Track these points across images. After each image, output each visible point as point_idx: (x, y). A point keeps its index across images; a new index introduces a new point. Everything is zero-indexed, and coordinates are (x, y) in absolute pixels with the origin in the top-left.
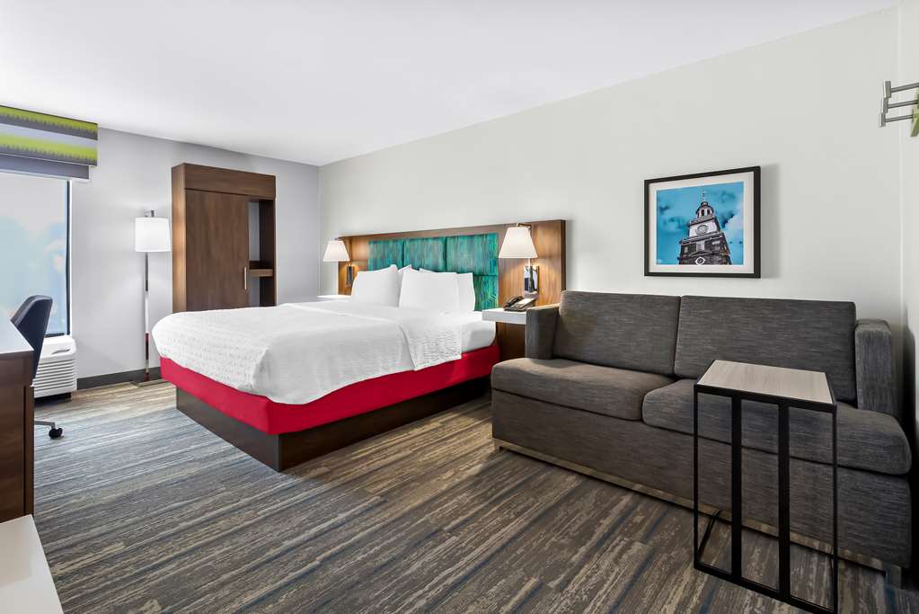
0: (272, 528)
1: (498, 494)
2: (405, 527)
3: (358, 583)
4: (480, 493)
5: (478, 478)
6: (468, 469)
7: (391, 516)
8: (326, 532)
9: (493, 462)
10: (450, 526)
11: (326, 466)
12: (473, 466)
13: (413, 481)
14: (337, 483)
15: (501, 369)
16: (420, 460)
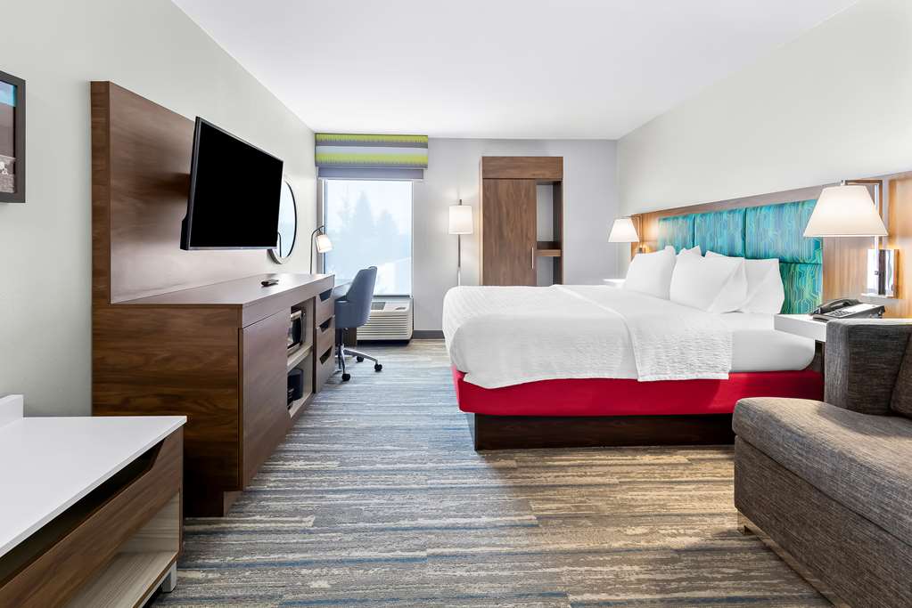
0: (425, 500)
1: (687, 594)
2: (530, 568)
3: (435, 598)
4: (659, 577)
5: (676, 555)
6: (674, 535)
7: (528, 546)
8: (458, 528)
9: (719, 543)
10: (579, 598)
11: (517, 461)
12: (685, 535)
13: (587, 517)
14: (510, 483)
15: (747, 408)
16: (619, 496)
